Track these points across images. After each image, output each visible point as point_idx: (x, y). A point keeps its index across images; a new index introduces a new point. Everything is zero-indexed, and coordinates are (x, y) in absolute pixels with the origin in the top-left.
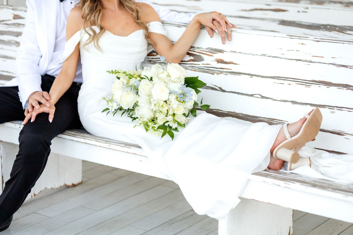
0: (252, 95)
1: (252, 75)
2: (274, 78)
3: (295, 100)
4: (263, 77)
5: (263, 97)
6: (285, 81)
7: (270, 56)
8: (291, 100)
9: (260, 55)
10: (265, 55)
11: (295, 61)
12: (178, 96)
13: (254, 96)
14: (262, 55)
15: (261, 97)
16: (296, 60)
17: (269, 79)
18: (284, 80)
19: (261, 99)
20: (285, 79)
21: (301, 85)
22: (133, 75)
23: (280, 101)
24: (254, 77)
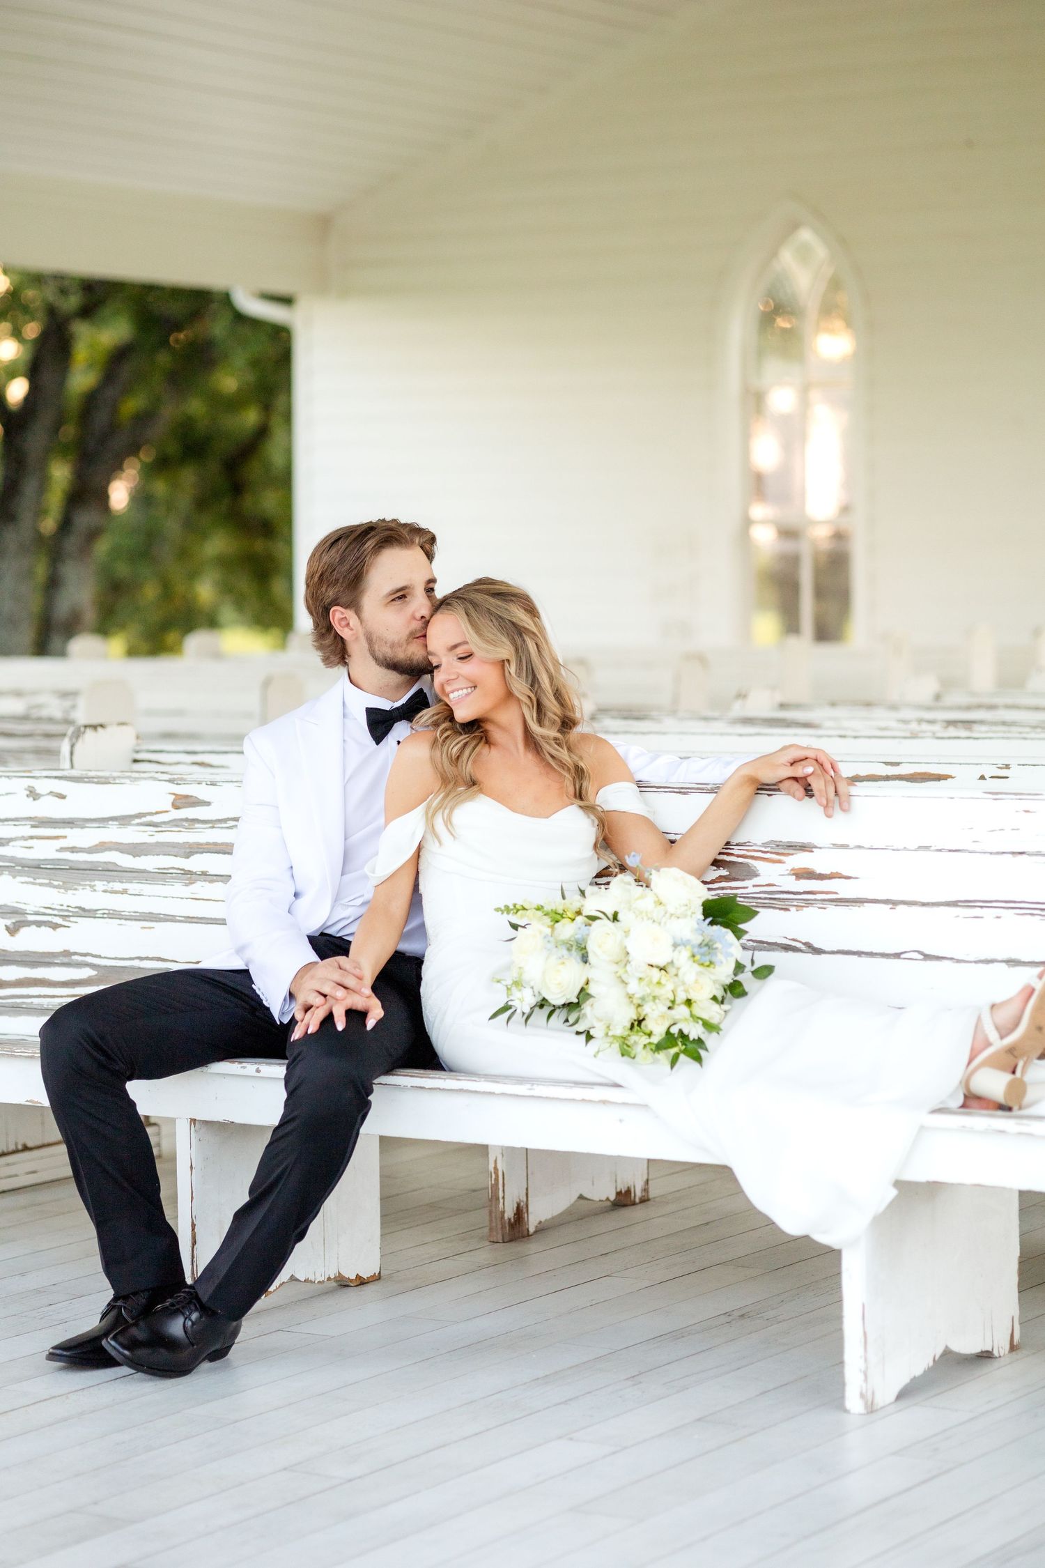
0: (897, 956)
1: (894, 903)
2: (954, 904)
3: (1014, 957)
4: (924, 904)
5: (927, 957)
6: (985, 909)
7: (940, 850)
8: (1005, 957)
9: (913, 849)
10: (927, 848)
11: (1010, 856)
12: (696, 950)
13: (902, 956)
14: (920, 848)
15: (922, 957)
16: (1013, 853)
17: (942, 908)
18: (981, 907)
19: (924, 962)
20: (986, 904)
21: (1029, 916)
22: (561, 912)
23: (976, 962)
24: (900, 908)
